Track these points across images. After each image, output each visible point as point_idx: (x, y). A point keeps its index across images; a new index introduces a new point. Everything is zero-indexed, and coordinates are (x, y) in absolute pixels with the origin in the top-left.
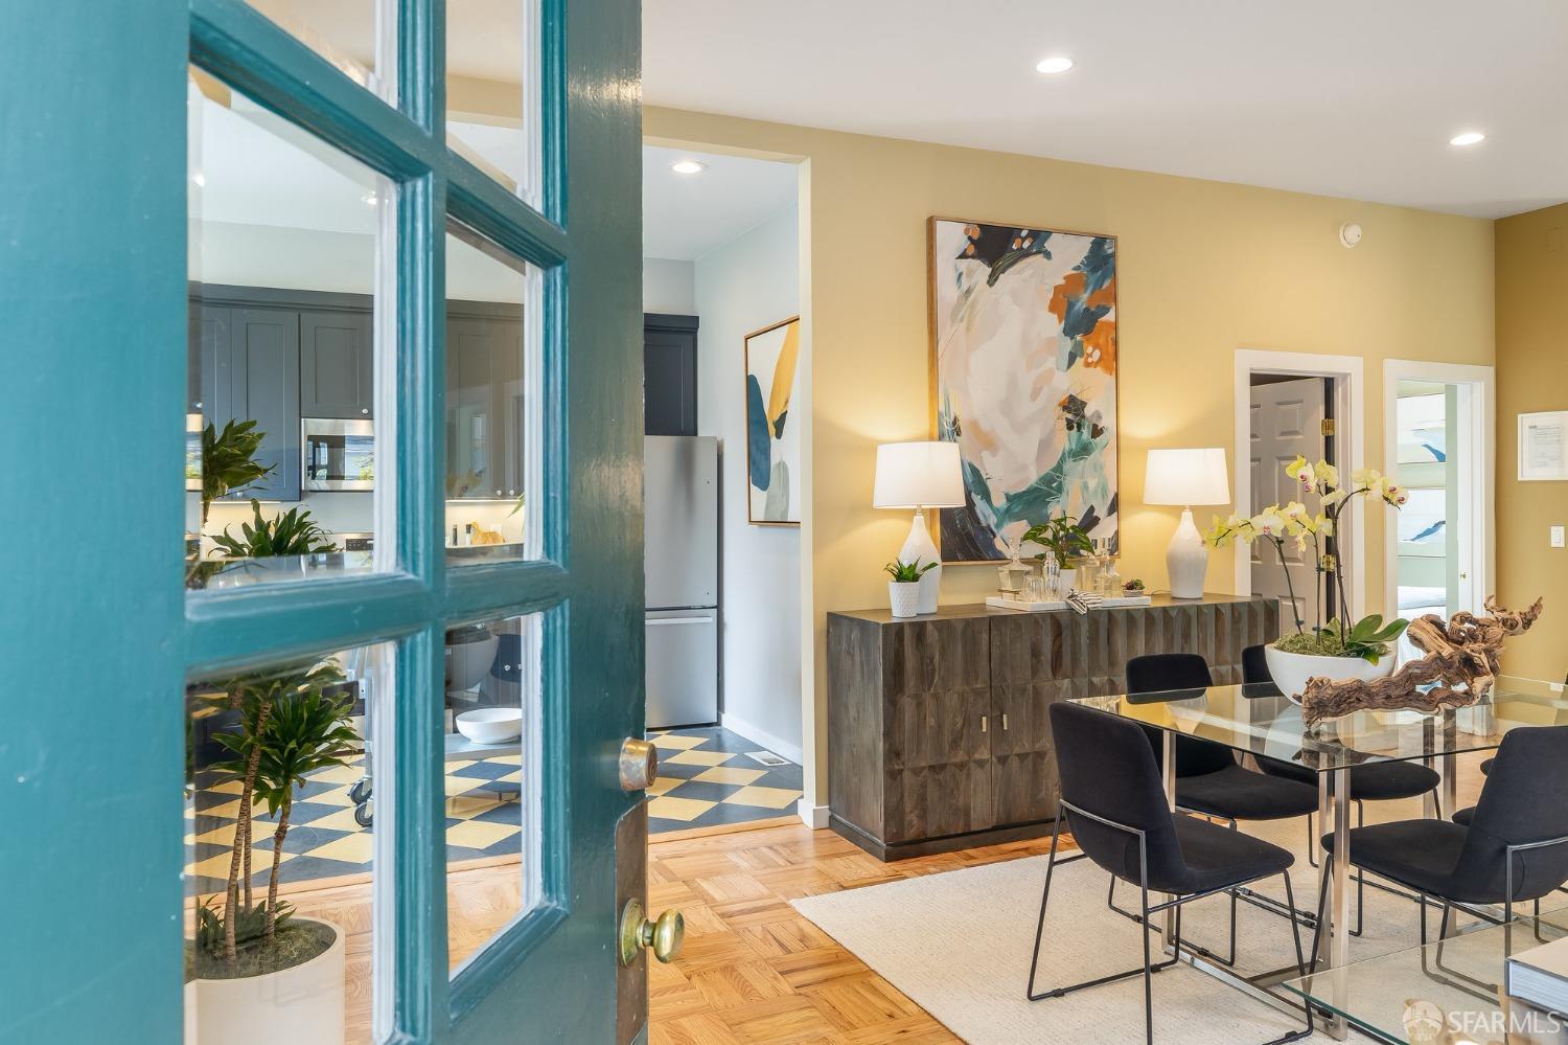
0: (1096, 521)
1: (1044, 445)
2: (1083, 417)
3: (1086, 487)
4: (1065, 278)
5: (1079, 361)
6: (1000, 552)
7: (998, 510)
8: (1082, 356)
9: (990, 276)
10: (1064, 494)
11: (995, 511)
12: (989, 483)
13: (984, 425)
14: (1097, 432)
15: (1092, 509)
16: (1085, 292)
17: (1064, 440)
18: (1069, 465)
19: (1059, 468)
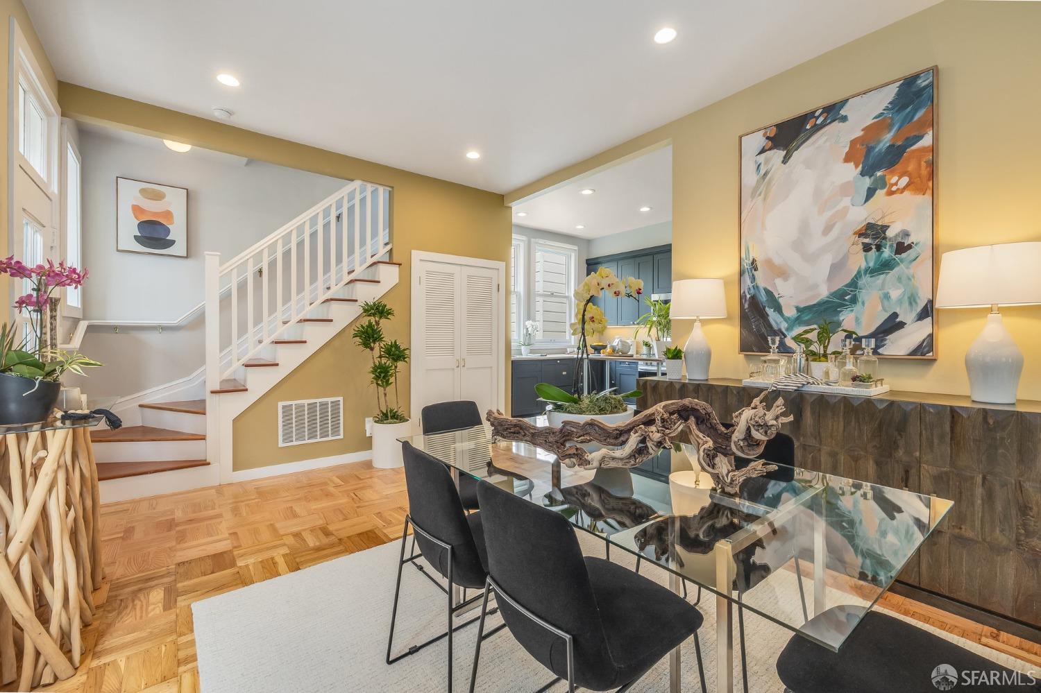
0: (901, 325)
1: (836, 268)
2: (885, 238)
3: (887, 296)
4: (862, 130)
5: (880, 193)
6: (790, 348)
7: (789, 318)
8: (883, 187)
9: (785, 157)
10: (859, 305)
11: (786, 319)
12: (781, 300)
13: (777, 261)
14: (901, 248)
15: (895, 315)
16: (889, 131)
17: (859, 261)
18: (865, 280)
19: (854, 284)
